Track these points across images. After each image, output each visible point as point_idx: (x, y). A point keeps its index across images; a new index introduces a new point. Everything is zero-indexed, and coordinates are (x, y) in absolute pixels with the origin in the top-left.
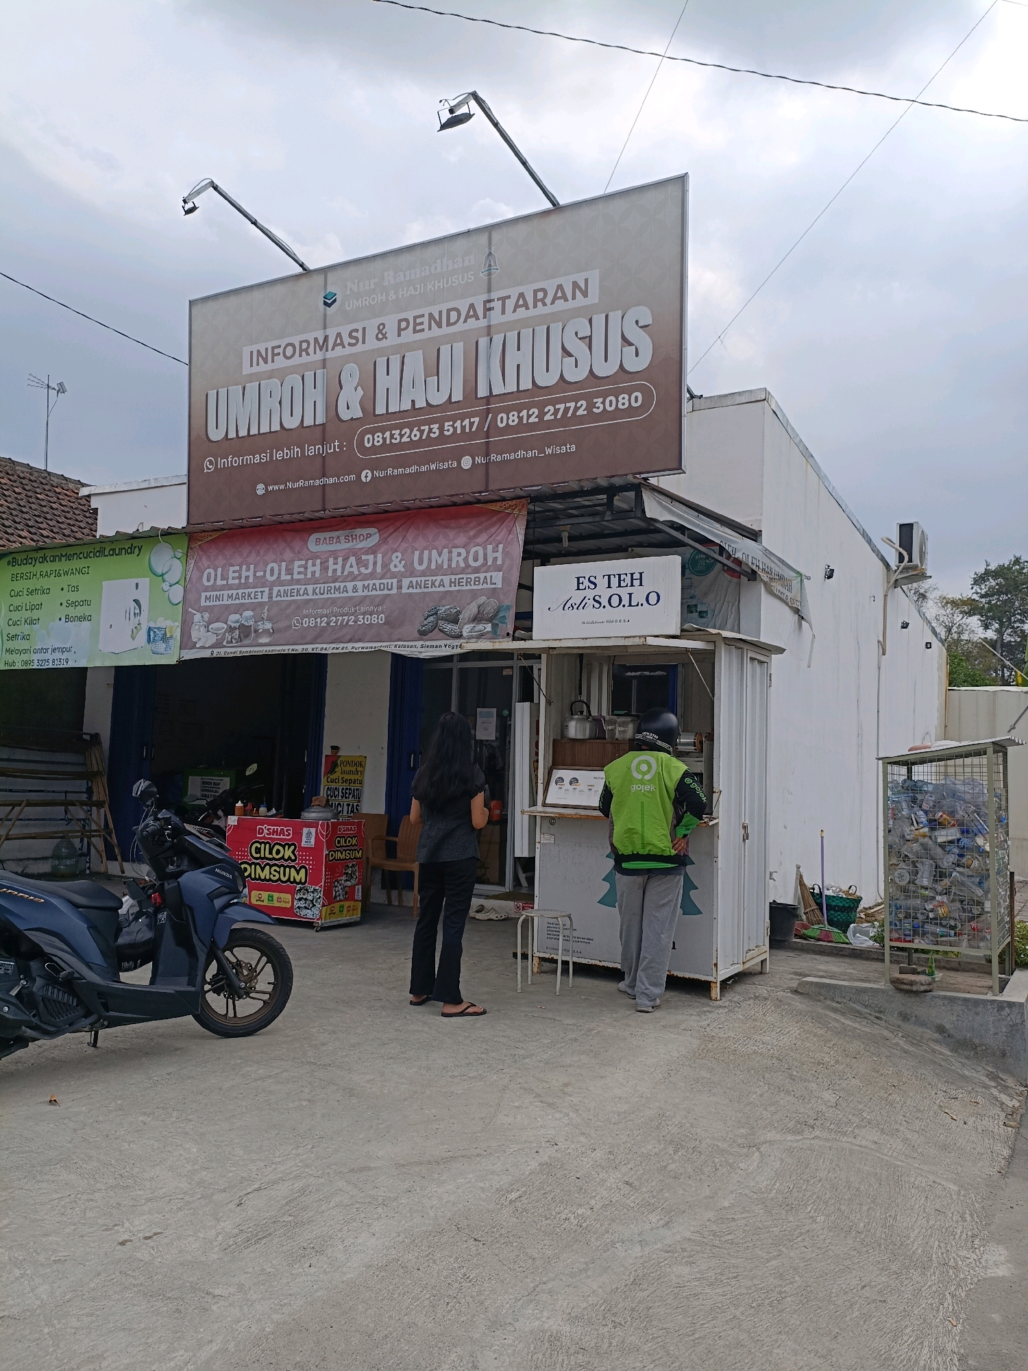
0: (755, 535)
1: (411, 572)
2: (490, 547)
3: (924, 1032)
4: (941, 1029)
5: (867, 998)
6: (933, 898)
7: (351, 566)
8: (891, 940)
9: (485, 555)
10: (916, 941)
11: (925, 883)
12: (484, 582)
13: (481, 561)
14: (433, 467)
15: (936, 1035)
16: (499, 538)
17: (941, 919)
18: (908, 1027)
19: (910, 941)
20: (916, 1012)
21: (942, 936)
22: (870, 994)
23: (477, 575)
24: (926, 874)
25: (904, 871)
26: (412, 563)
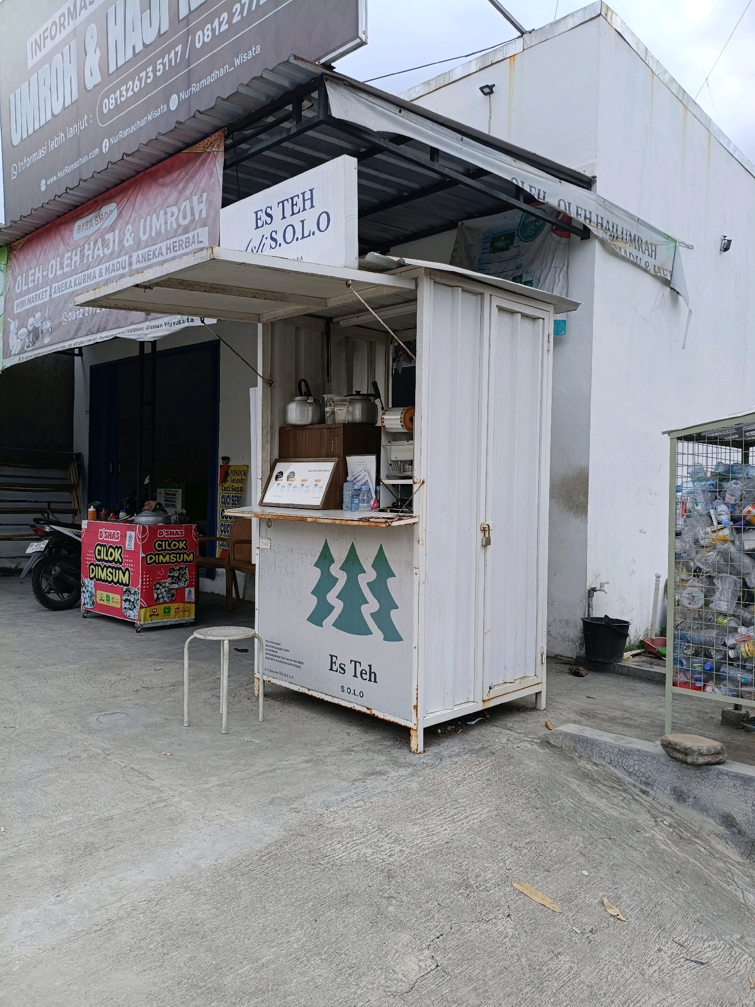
0: (587, 183)
1: (138, 245)
2: (195, 198)
3: (704, 821)
4: (728, 821)
5: (631, 762)
6: (735, 630)
7: (98, 250)
8: (675, 684)
9: (192, 208)
10: (709, 689)
11: (724, 607)
12: (193, 242)
13: (189, 218)
14: (150, 117)
15: (722, 829)
16: (202, 185)
17: (745, 660)
18: (684, 812)
19: (699, 689)
20: (696, 792)
21: (743, 685)
22: (635, 757)
23: (187, 236)
24: (728, 594)
25: (696, 589)
26: (139, 235)
